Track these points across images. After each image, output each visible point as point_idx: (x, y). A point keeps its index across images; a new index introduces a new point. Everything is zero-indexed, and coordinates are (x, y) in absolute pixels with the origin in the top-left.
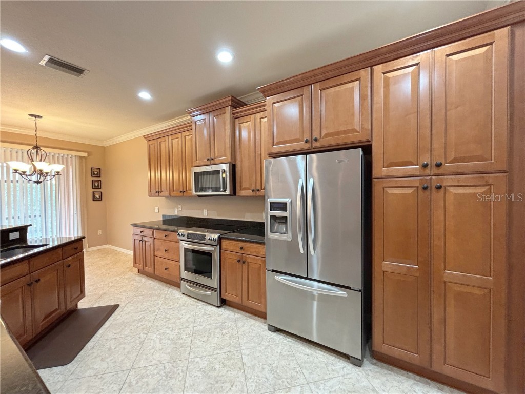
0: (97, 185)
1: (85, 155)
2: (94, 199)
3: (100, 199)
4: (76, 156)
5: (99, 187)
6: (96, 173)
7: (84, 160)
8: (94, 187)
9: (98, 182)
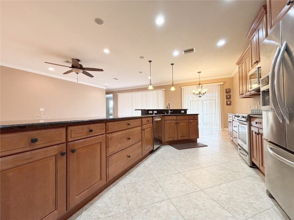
0: (228, 97)
1: (222, 83)
2: (227, 104)
3: (230, 104)
4: (218, 85)
5: (230, 98)
6: (228, 91)
7: (222, 85)
8: (227, 98)
9: (229, 96)
